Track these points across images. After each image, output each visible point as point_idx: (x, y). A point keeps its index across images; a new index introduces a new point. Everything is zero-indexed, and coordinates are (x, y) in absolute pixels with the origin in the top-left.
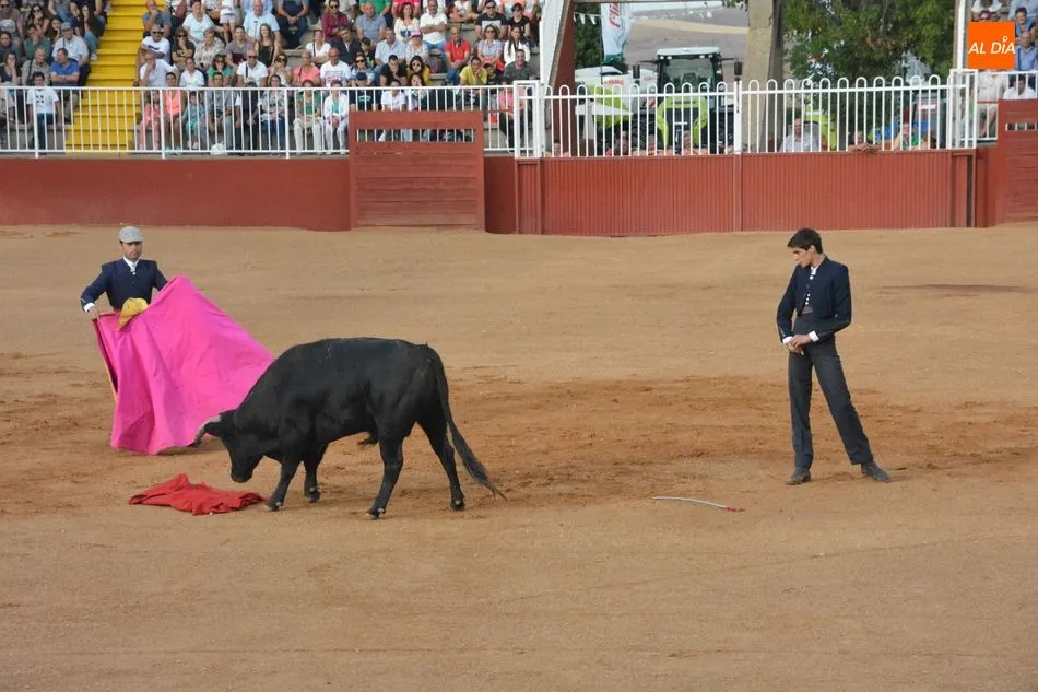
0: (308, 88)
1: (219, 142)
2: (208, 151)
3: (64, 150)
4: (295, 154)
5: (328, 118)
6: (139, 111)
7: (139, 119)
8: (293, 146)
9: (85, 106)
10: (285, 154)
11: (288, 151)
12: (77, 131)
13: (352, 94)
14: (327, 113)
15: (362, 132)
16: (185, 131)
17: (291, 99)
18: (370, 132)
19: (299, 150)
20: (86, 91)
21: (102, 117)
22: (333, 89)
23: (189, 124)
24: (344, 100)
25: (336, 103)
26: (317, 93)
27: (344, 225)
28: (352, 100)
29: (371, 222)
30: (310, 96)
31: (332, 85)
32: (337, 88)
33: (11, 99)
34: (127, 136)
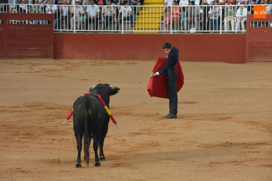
0: (231, 5)
1: (193, 28)
2: (189, 31)
3: (133, 31)
4: (224, 32)
5: (238, 17)
6: (162, 15)
7: (162, 19)
8: (223, 29)
9: (142, 13)
10: (220, 32)
11: (221, 31)
12: (138, 23)
13: (249, 7)
14: (237, 15)
15: (252, 23)
16: (180, 23)
17: (223, 10)
18: (256, 23)
19: (226, 30)
20: (143, 7)
21: (148, 17)
22: (241, 5)
23: (182, 20)
24: (245, 10)
25: (242, 12)
26: (234, 7)
27: (242, 61)
28: (249, 10)
29: (254, 60)
30: (231, 9)
31: (240, 4)
32: (242, 5)
33: (114, 11)
34: (157, 26)
